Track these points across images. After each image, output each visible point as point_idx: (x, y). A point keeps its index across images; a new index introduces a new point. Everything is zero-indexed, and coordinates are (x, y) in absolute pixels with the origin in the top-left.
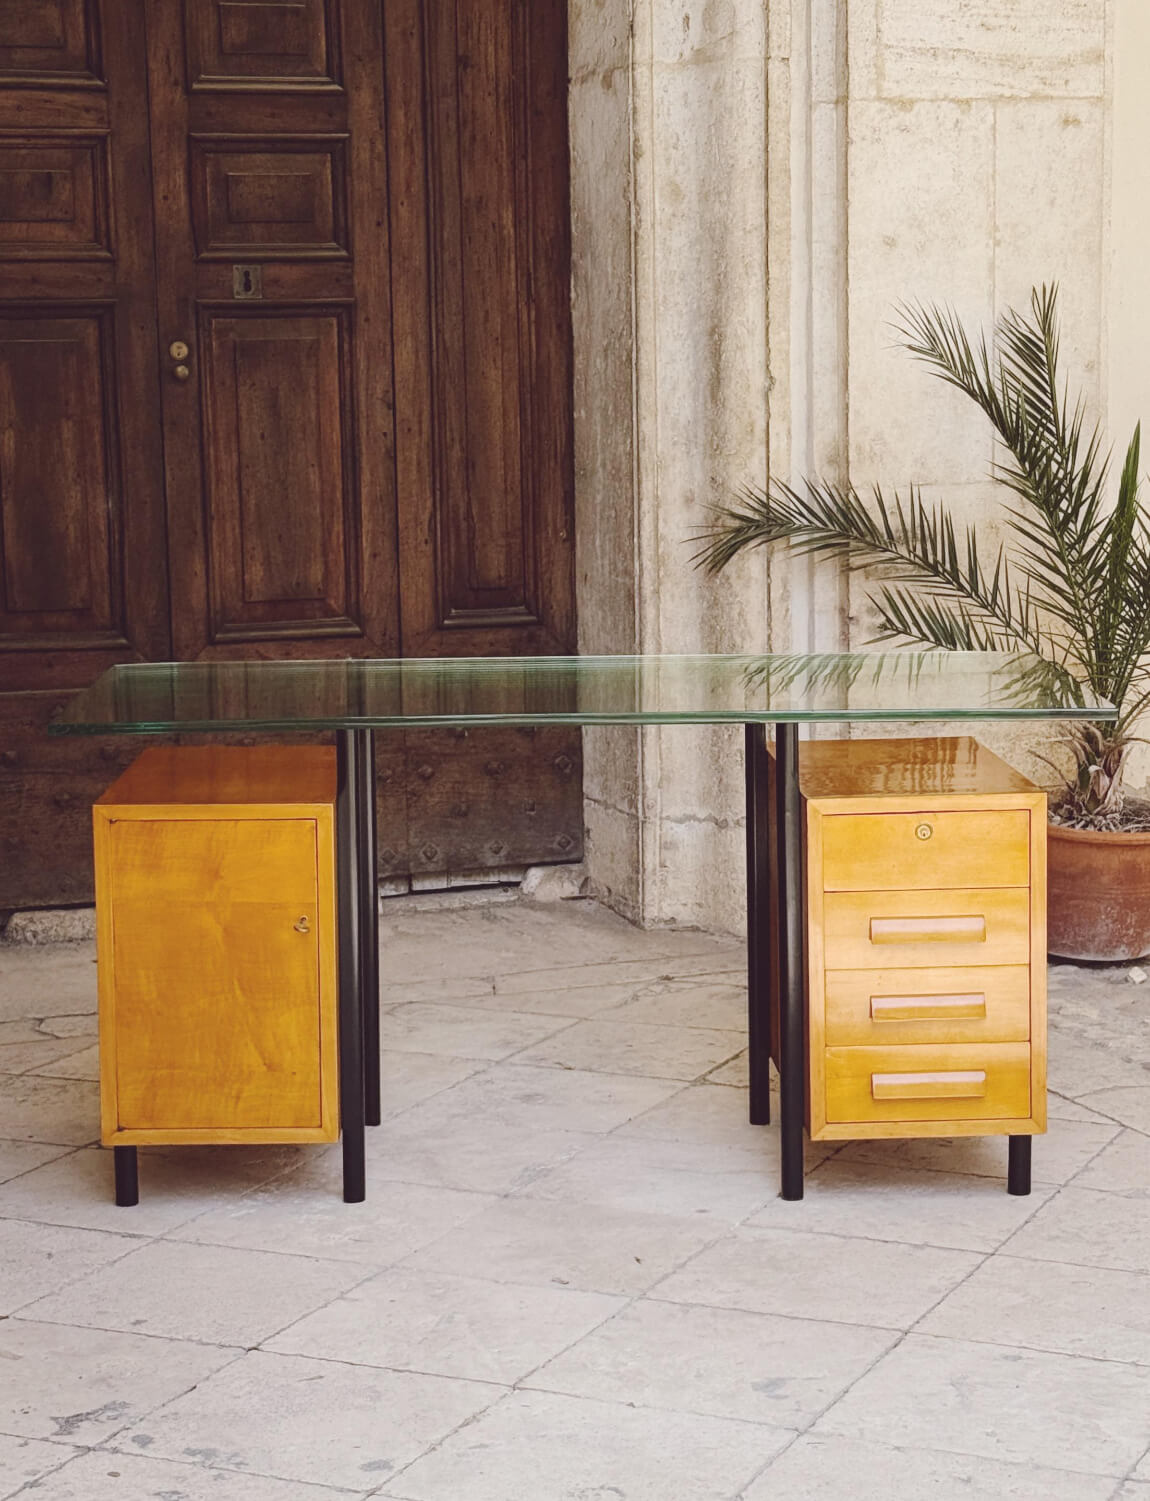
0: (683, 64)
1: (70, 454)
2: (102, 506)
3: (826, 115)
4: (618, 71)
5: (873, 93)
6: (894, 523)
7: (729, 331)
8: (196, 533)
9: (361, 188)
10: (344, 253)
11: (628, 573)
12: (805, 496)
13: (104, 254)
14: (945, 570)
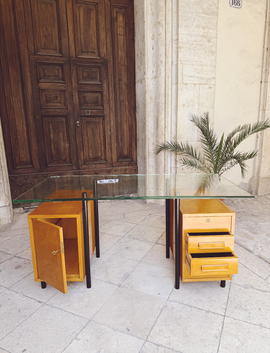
0: (152, 78)
1: (62, 138)
2: (67, 145)
3: (174, 86)
4: (143, 80)
5: (182, 82)
6: (184, 147)
7: (159, 119)
8: (81, 149)
9: (105, 98)
10: (102, 108)
11: (144, 154)
12: (170, 143)
13: (66, 108)
14: (191, 154)
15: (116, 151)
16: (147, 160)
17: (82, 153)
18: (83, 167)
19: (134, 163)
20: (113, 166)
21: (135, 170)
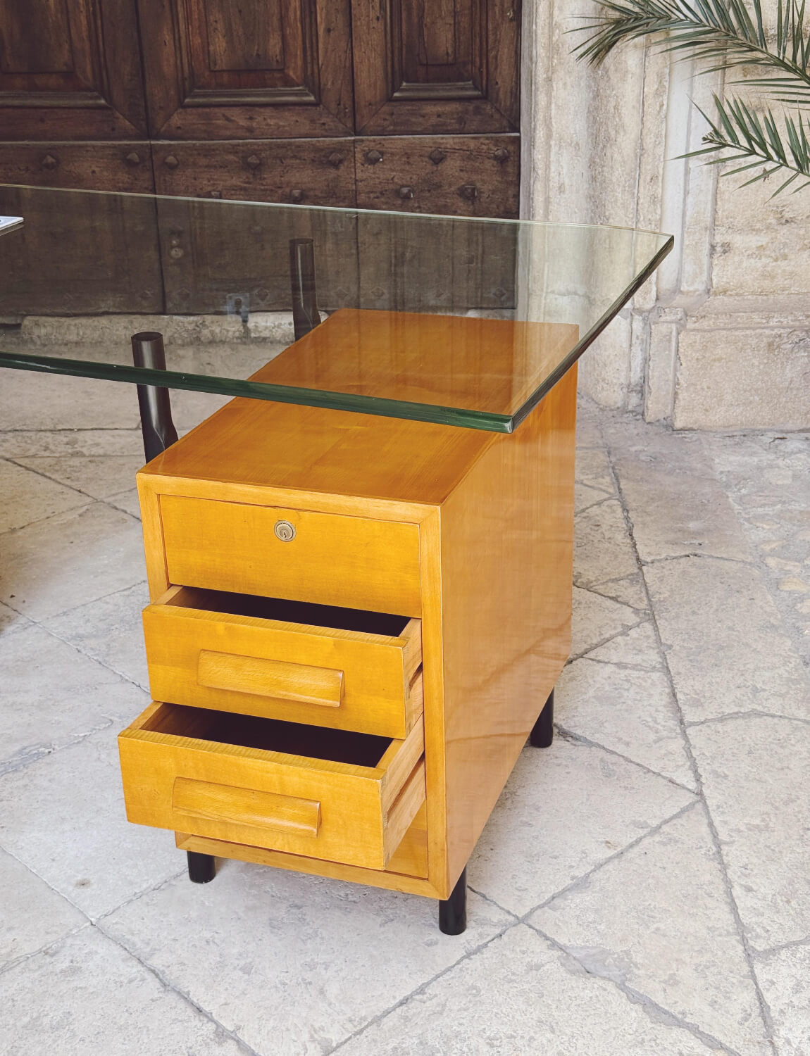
8: (163, 7)
15: (379, 26)
16: (542, 99)
17: (168, 37)
18: (176, 120)
19: (497, 116)
20: (358, 129)
21: (502, 160)
